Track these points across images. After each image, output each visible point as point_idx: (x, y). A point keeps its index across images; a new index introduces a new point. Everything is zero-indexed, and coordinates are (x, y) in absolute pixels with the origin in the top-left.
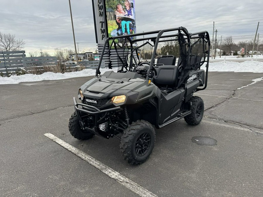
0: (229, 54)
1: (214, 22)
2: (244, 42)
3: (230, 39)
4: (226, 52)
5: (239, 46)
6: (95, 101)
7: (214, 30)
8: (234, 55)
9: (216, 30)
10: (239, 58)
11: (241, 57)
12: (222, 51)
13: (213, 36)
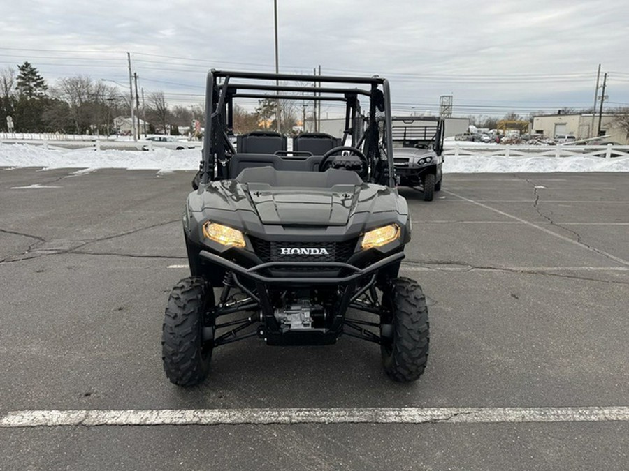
0: (163, 132)
1: (129, 54)
2: (183, 107)
3: (159, 98)
4: (156, 126)
5: (176, 116)
6: (322, 249)
7: (130, 73)
8: (171, 134)
9: (135, 74)
10: (192, 142)
11: (196, 140)
12: (147, 123)
13: (131, 88)
